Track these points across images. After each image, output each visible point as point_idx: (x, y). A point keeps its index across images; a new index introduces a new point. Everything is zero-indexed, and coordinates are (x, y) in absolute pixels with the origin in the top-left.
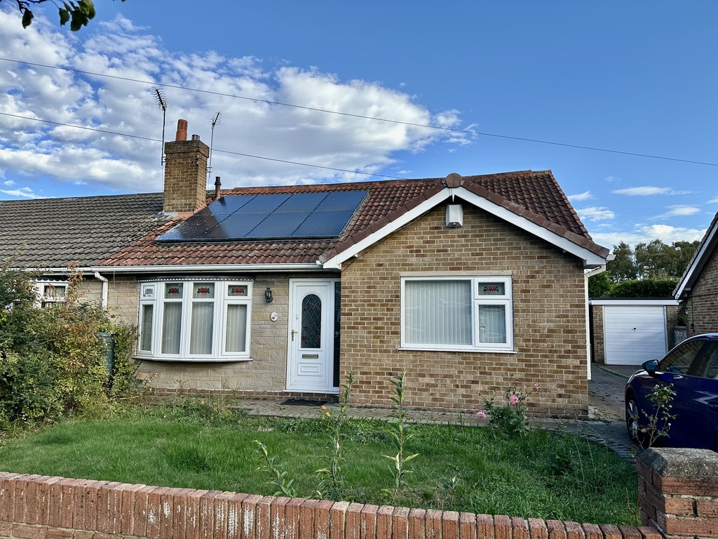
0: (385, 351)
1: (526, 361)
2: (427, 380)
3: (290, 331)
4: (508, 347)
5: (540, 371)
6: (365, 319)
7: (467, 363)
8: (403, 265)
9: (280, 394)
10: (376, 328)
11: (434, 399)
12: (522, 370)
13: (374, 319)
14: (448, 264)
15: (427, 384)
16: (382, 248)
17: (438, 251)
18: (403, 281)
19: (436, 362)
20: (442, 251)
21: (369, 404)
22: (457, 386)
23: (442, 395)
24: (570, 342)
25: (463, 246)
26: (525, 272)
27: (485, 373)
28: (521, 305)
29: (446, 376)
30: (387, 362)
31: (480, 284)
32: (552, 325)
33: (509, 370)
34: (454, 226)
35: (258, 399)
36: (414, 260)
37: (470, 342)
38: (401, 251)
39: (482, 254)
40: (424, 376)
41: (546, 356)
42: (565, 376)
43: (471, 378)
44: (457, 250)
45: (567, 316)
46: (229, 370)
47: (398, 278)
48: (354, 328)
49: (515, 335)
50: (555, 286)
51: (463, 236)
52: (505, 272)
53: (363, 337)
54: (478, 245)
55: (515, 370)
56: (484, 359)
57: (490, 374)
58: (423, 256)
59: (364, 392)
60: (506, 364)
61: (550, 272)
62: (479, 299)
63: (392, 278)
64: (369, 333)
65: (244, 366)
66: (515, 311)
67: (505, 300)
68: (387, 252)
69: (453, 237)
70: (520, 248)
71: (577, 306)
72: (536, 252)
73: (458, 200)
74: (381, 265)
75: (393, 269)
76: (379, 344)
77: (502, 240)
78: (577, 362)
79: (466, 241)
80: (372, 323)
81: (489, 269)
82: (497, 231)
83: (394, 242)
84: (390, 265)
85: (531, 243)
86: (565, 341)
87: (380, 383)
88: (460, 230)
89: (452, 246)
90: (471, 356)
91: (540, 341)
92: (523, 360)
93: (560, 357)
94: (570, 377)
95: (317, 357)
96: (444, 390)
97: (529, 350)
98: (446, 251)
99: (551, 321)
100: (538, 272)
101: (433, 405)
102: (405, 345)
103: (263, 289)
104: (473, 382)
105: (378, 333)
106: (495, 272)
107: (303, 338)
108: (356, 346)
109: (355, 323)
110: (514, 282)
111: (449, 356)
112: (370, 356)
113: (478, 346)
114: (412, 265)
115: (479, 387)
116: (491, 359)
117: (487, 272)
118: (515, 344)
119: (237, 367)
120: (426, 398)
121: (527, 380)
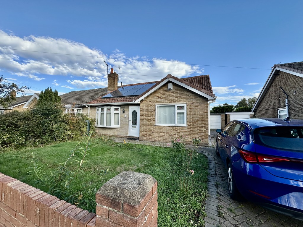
0: (151, 126)
1: (190, 129)
2: (162, 134)
3: (129, 120)
4: (185, 125)
5: (194, 132)
6: (146, 117)
7: (173, 129)
8: (156, 101)
9: (127, 136)
10: (149, 119)
11: (164, 139)
12: (189, 132)
13: (148, 117)
14: (168, 101)
15: (162, 135)
16: (151, 97)
17: (166, 97)
18: (156, 106)
19: (164, 129)
20: (167, 97)
21: (147, 140)
22: (170, 136)
23: (166, 138)
24: (203, 123)
25: (173, 95)
26: (190, 103)
27: (178, 132)
28: (189, 112)
29: (167, 133)
30: (152, 129)
31: (178, 106)
32: (198, 118)
33: (185, 131)
34: (170, 90)
35: (121, 137)
36: (159, 100)
37: (174, 123)
38: (156, 98)
39: (178, 98)
40: (161, 133)
41: (196, 128)
42: (201, 134)
43: (174, 133)
44: (171, 97)
45: (202, 116)
46: (115, 130)
47: (154, 105)
48: (143, 119)
49: (187, 121)
50: (199, 106)
51: (173, 93)
52: (184, 103)
53: (145, 122)
54: (177, 95)
55: (187, 131)
56: (178, 128)
57: (180, 132)
58: (162, 99)
59: (146, 137)
60: (184, 130)
61: (198, 102)
62: (177, 111)
63: (153, 105)
64: (147, 121)
65: (118, 129)
66: (187, 114)
67: (184, 111)
68: (152, 98)
69: (170, 93)
70: (189, 95)
71: (206, 112)
72: (194, 96)
73: (171, 82)
74: (150, 102)
75: (153, 103)
76: (149, 124)
77: (184, 93)
78: (205, 130)
79: (174, 94)
80: (148, 118)
81: (180, 102)
82: (182, 90)
83: (154, 95)
84: (153, 102)
85: (192, 94)
86: (202, 123)
87: (150, 134)
88: (172, 91)
89: (170, 95)
90: (174, 127)
91: (194, 123)
92: (189, 129)
93: (200, 128)
94: (203, 134)
95: (136, 127)
96: (166, 137)
97: (191, 126)
98: (168, 97)
99: (198, 117)
100: (194, 102)
101: (164, 141)
102: (156, 124)
103: (122, 109)
104: (175, 135)
105: (149, 121)
106: (182, 103)
107: (132, 122)
108: (144, 124)
109: (144, 118)
110: (187, 105)
111: (168, 127)
112: (147, 127)
113: (177, 124)
114: (159, 101)
115: (176, 136)
116: (180, 128)
117: (179, 103)
118: (187, 124)
119: (117, 129)
120: (162, 139)
121: (190, 135)
